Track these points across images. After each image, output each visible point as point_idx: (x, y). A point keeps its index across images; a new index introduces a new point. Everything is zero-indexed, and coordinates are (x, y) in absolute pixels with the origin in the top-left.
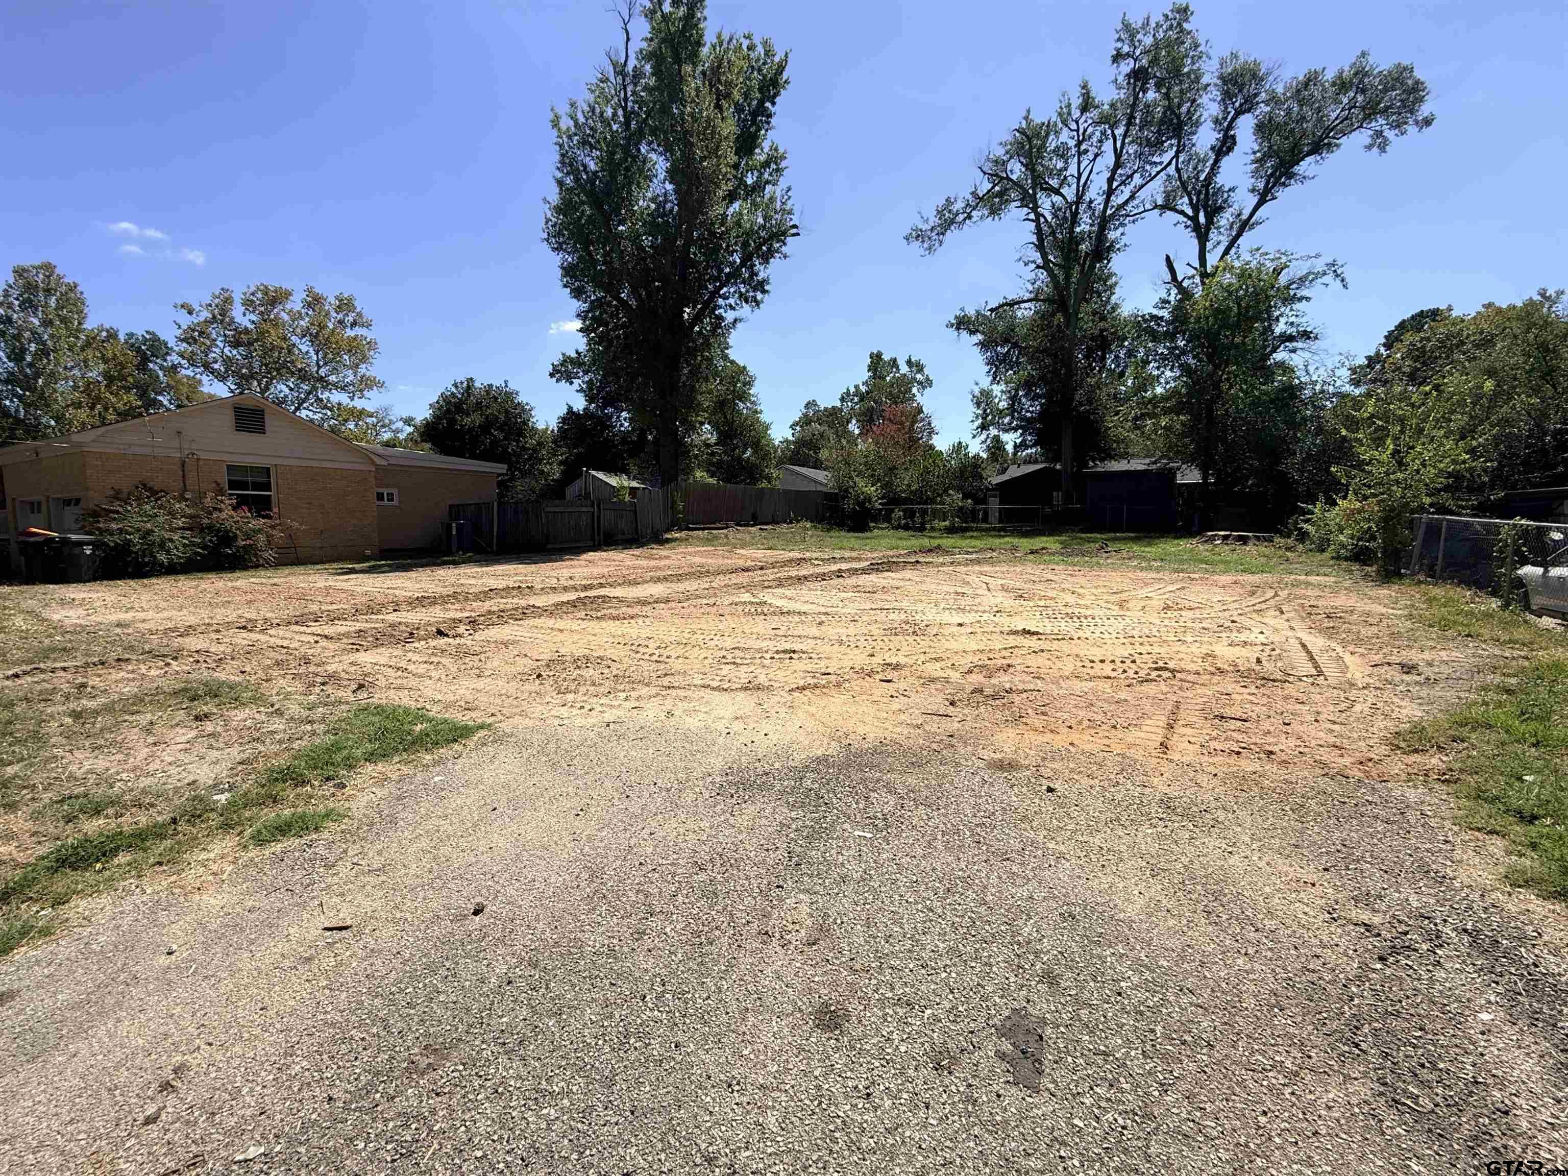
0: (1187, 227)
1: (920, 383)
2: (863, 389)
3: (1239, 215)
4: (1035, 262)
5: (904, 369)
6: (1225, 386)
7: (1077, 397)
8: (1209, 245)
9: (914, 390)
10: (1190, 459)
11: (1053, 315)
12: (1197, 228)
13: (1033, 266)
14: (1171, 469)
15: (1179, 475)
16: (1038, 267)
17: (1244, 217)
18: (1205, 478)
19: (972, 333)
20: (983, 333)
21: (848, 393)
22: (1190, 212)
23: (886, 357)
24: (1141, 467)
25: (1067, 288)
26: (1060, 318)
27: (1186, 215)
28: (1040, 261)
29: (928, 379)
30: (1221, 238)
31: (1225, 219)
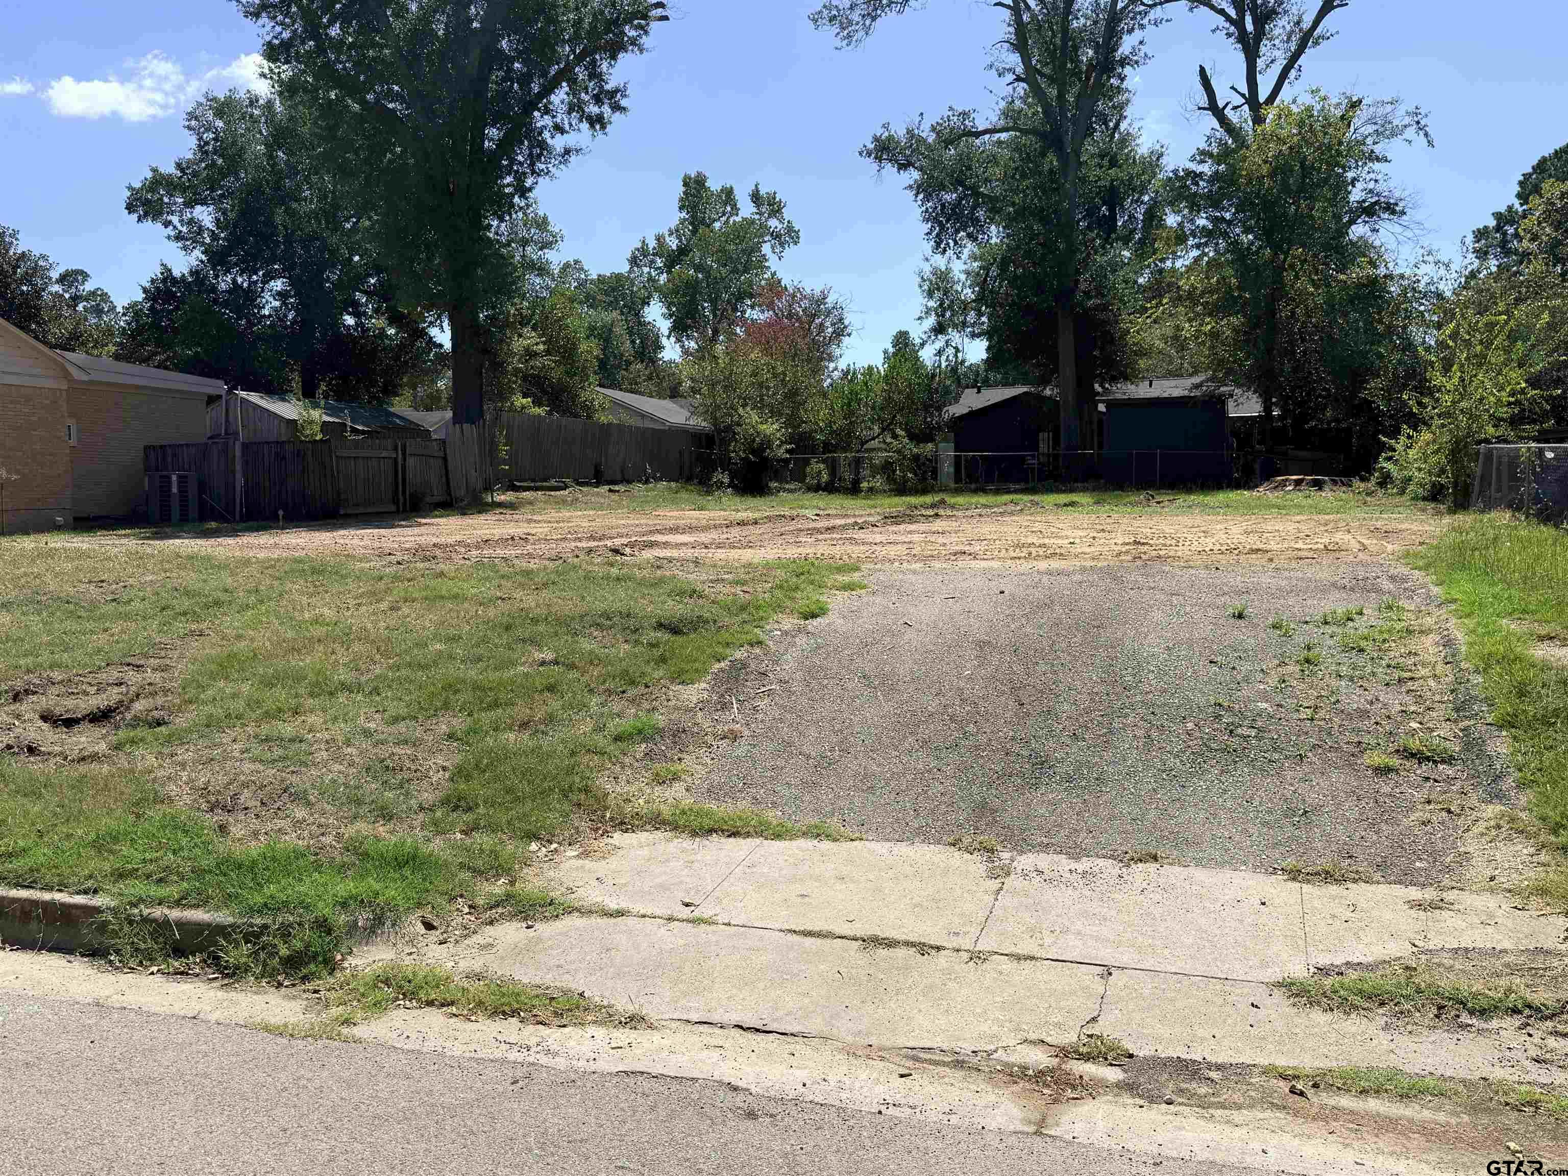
0: (1229, 35)
1: (776, 236)
2: (673, 243)
3: (1298, 23)
4: (1011, 70)
5: (747, 210)
6: (1288, 276)
7: (1083, 286)
8: (1261, 63)
9: (766, 249)
10: (1249, 381)
11: (1043, 155)
12: (1243, 38)
13: (1010, 77)
14: (1221, 395)
15: (1231, 404)
16: (1018, 79)
17: (1306, 24)
18: (1267, 409)
19: (903, 167)
20: (921, 169)
21: (643, 250)
22: (1232, 13)
23: (714, 185)
24: (1177, 393)
25: (1063, 113)
26: (1052, 160)
27: (1228, 18)
28: (1020, 70)
29: (790, 229)
30: (1277, 53)
31: (1280, 27)
